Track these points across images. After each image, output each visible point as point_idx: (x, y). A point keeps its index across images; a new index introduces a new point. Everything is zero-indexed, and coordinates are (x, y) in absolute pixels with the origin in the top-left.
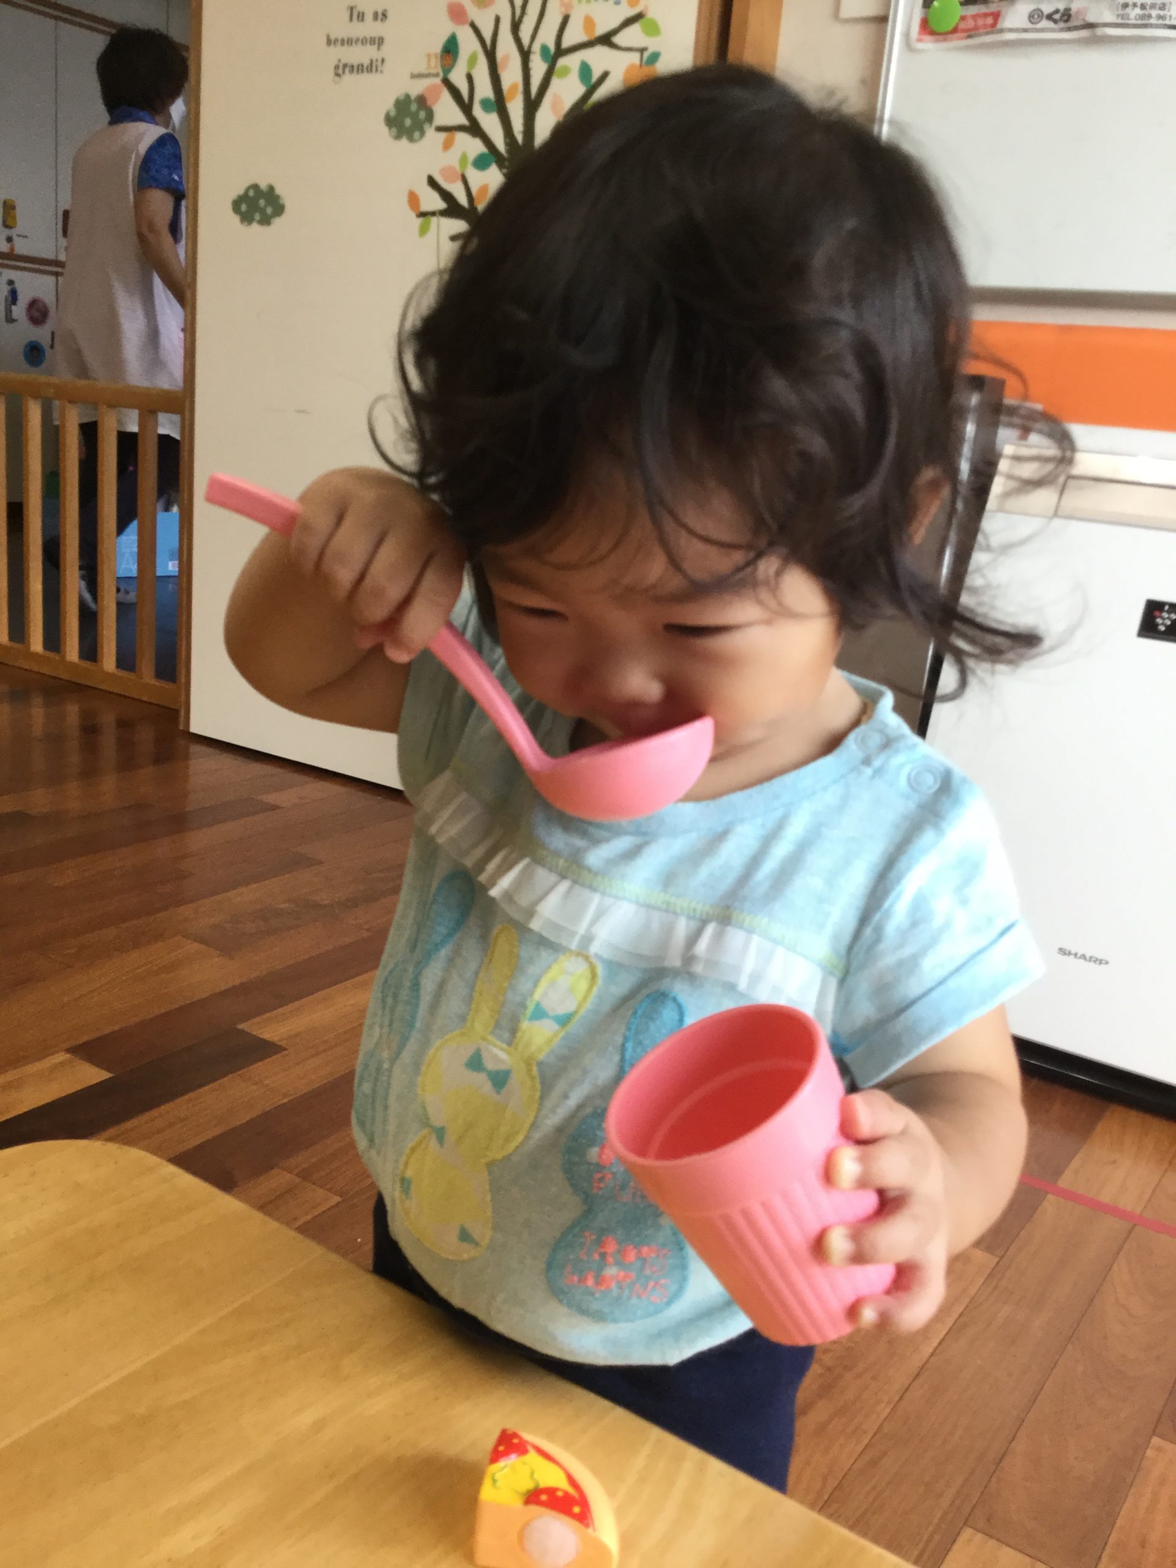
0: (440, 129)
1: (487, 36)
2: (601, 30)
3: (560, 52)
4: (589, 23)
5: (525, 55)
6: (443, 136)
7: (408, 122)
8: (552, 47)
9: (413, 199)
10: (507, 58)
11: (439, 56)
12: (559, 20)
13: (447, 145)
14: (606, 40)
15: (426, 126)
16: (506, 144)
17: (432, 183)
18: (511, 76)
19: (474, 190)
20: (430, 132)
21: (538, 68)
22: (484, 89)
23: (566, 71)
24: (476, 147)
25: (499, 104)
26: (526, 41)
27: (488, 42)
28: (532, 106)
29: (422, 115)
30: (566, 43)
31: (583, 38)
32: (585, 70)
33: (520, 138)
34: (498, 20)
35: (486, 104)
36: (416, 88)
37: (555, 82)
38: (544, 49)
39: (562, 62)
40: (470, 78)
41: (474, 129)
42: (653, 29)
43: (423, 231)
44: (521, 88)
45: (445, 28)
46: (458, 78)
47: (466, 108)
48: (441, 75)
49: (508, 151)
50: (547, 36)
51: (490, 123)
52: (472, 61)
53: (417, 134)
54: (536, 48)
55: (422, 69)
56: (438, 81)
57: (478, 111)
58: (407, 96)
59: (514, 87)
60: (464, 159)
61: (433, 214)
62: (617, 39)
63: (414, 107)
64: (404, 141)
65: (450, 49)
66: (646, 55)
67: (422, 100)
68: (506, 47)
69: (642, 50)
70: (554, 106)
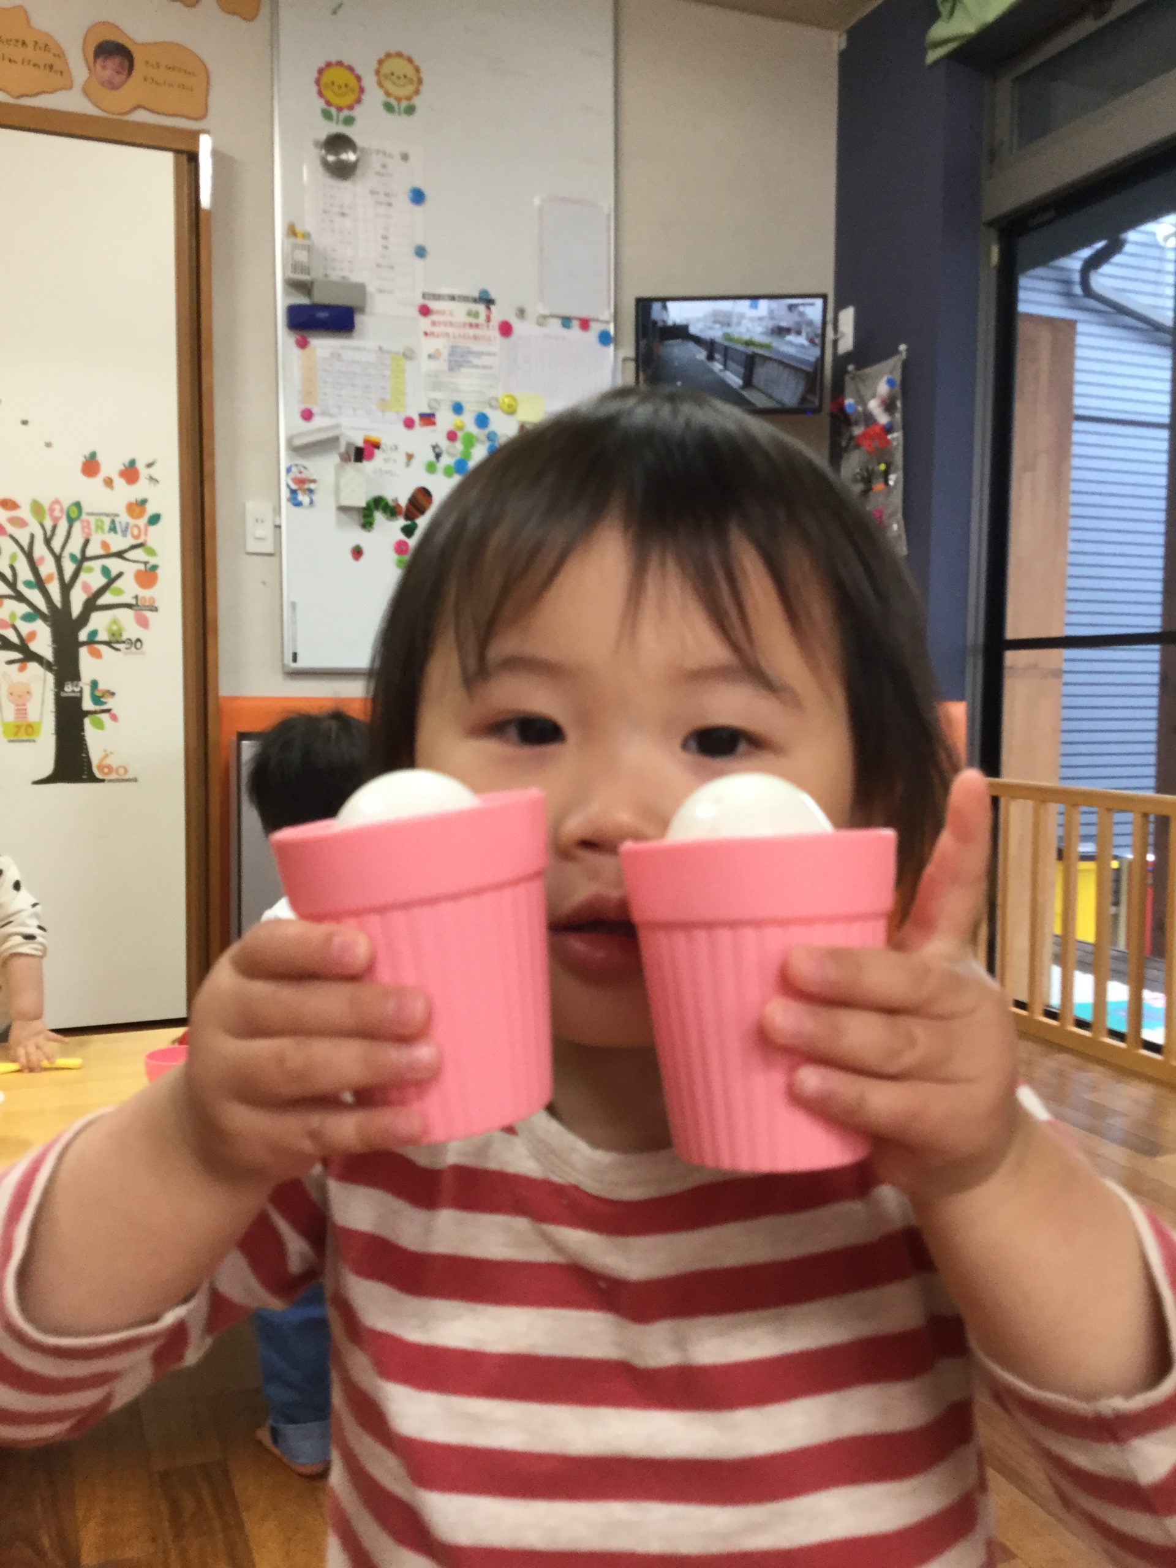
2: (114, 549)
3: (84, 558)
4: (105, 545)
5: (58, 559)
8: (79, 555)
10: (42, 559)
12: (81, 541)
14: (120, 555)
16: (48, 608)
18: (47, 568)
19: (24, 633)
21: (69, 568)
23: (90, 570)
24: (24, 609)
25: (40, 584)
26: (57, 550)
28: (66, 589)
30: (90, 552)
31: (101, 552)
32: (105, 571)
33: (59, 605)
34: (32, 536)
35: (28, 584)
37: (83, 577)
38: (73, 557)
39: (86, 564)
40: (12, 568)
41: (20, 597)
42: (152, 552)
44: (56, 576)
46: (3, 565)
47: (12, 585)
49: (49, 612)
50: (74, 547)
51: (35, 596)
52: (14, 557)
54: (66, 554)
57: (21, 587)
59: (50, 577)
60: (13, 615)
62: (127, 555)
66: (149, 566)
68: (40, 550)
69: (146, 563)
70: (86, 586)
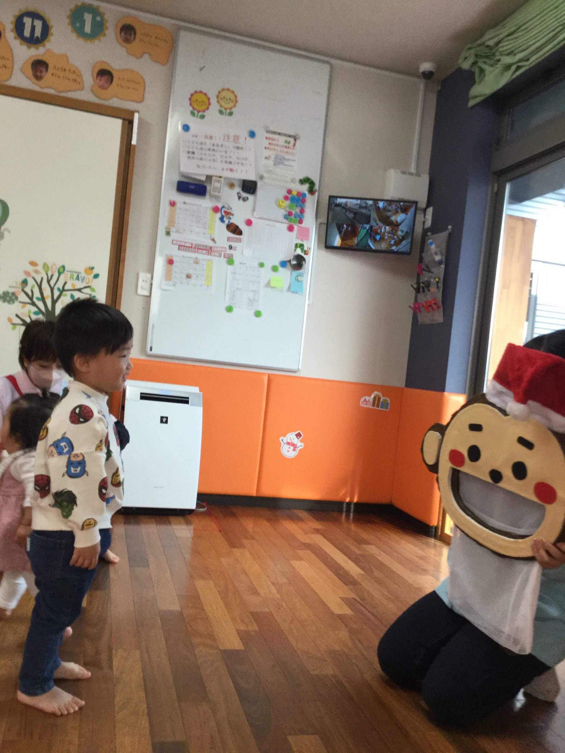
0: (21, 302)
1: (39, 282)
2: (77, 287)
3: (64, 290)
4: (73, 285)
5: (52, 290)
6: (22, 304)
7: (8, 299)
8: (61, 288)
9: (10, 320)
10: (45, 288)
11: (20, 283)
12: (63, 282)
13: (23, 307)
14: (79, 290)
15: (15, 301)
16: (45, 310)
17: (17, 316)
18: (47, 292)
20: (16, 303)
21: (56, 293)
22: (37, 294)
23: (66, 295)
24: (34, 309)
25: (43, 299)
26: (52, 285)
27: (39, 283)
28: (54, 302)
29: (14, 298)
31: (71, 288)
32: (72, 296)
33: (50, 309)
34: (42, 279)
35: (38, 299)
36: (11, 290)
37: (62, 298)
38: (59, 289)
39: (64, 293)
40: (32, 291)
41: (34, 304)
42: (93, 290)
43: (14, 329)
44: (50, 296)
45: (24, 277)
46: (28, 289)
47: (31, 299)
48: (21, 289)
50: (60, 285)
51: (40, 304)
52: (33, 286)
53: (11, 302)
54: (56, 287)
55: (14, 285)
56: (20, 290)
57: (35, 300)
58: (8, 293)
59: (48, 296)
60: (30, 311)
61: (18, 324)
62: (83, 291)
63: (10, 295)
64: (6, 304)
65: (25, 282)
67: (13, 294)
68: (45, 285)
70: (62, 302)
